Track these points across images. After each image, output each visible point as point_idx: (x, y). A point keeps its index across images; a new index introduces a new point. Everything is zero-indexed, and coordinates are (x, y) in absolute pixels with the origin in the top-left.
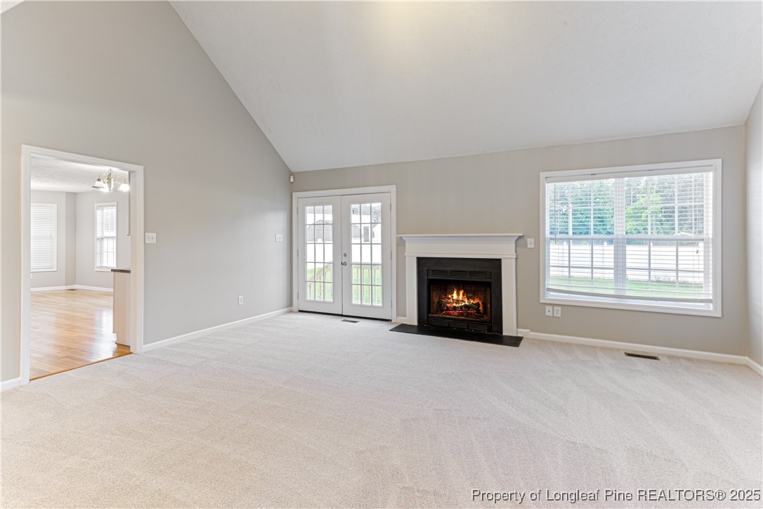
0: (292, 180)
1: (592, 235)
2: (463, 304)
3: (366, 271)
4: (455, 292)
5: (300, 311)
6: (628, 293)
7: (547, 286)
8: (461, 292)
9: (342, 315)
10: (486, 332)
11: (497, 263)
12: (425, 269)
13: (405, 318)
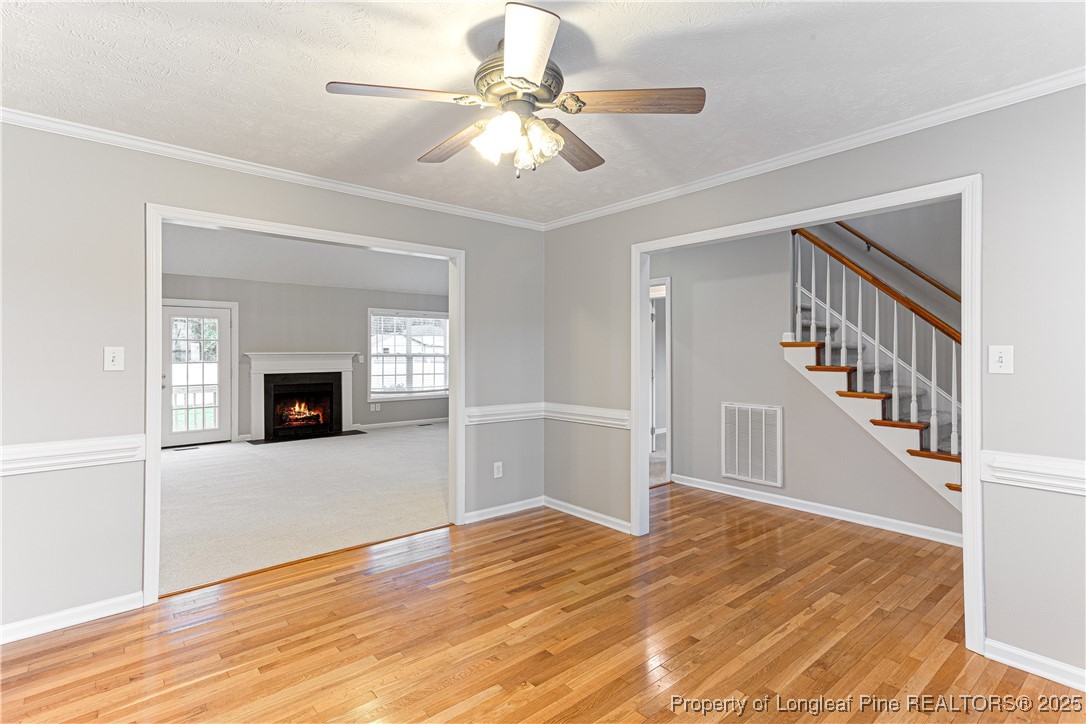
2: (305, 415)
6: (414, 390)
7: (372, 390)
8: (303, 405)
11: (338, 375)
12: (272, 385)
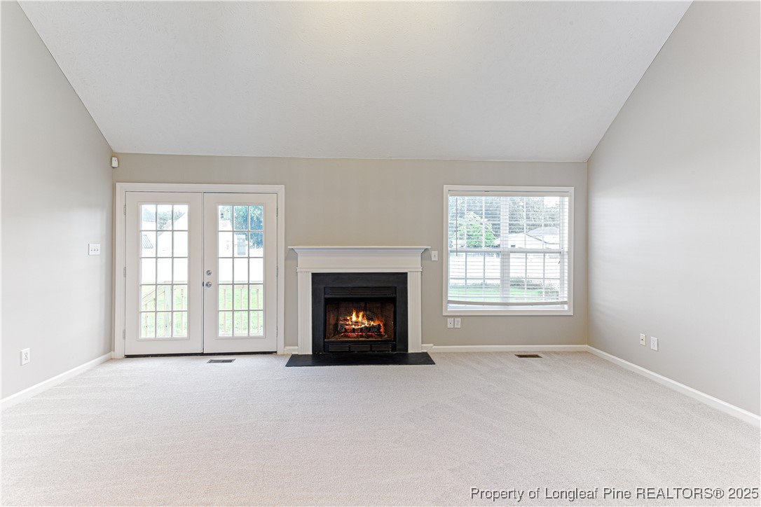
0: (115, 164)
1: (484, 248)
2: (363, 326)
3: (241, 293)
4: (354, 314)
5: (128, 356)
6: (512, 301)
7: (450, 299)
8: (361, 313)
9: (202, 354)
10: (390, 352)
11: (403, 277)
12: (322, 287)
13: (296, 347)
